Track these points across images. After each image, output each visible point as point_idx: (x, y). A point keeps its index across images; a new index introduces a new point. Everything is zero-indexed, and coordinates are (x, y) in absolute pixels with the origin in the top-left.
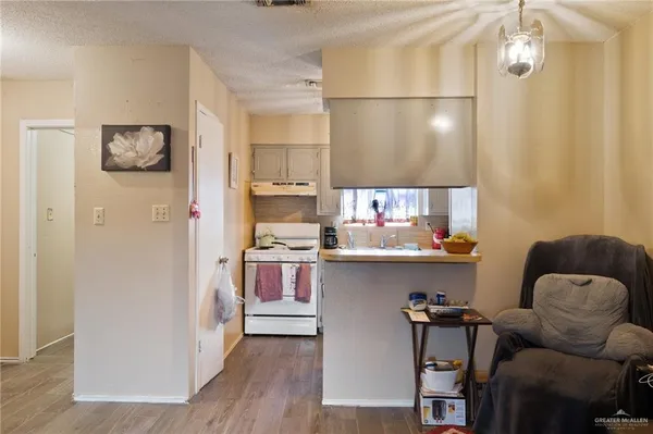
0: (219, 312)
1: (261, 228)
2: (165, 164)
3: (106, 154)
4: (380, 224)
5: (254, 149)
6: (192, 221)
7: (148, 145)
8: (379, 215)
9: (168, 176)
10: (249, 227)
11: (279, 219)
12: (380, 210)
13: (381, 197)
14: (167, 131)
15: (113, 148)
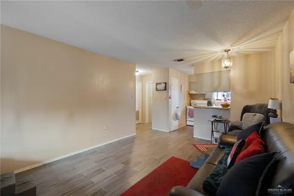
0: (176, 117)
1: (192, 101)
2: (165, 89)
3: (156, 88)
4: (225, 101)
5: (190, 83)
6: (170, 100)
7: (162, 86)
8: (225, 98)
9: (166, 91)
10: (189, 101)
11: (197, 99)
12: (225, 97)
13: (225, 94)
14: (166, 83)
15: (157, 87)
